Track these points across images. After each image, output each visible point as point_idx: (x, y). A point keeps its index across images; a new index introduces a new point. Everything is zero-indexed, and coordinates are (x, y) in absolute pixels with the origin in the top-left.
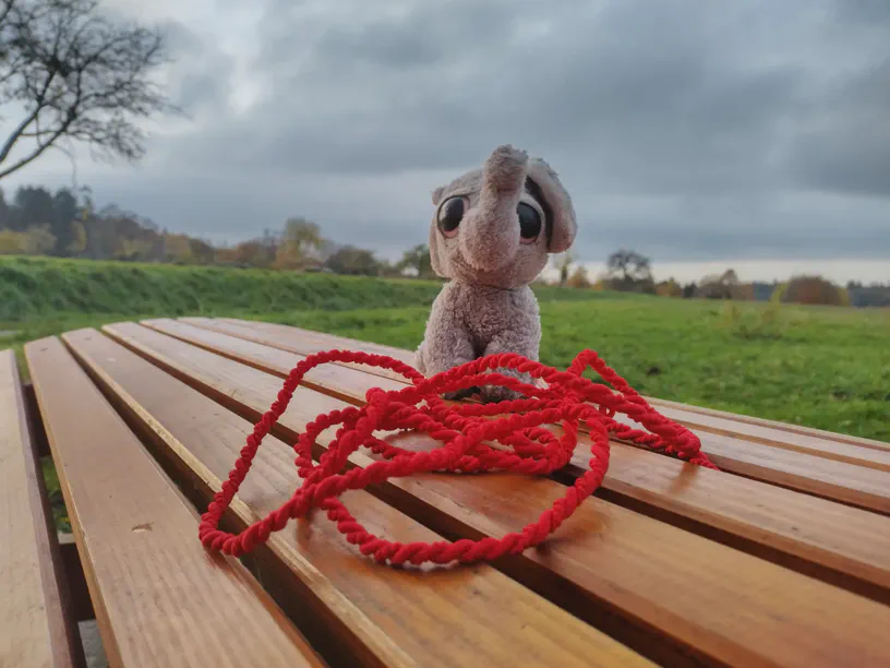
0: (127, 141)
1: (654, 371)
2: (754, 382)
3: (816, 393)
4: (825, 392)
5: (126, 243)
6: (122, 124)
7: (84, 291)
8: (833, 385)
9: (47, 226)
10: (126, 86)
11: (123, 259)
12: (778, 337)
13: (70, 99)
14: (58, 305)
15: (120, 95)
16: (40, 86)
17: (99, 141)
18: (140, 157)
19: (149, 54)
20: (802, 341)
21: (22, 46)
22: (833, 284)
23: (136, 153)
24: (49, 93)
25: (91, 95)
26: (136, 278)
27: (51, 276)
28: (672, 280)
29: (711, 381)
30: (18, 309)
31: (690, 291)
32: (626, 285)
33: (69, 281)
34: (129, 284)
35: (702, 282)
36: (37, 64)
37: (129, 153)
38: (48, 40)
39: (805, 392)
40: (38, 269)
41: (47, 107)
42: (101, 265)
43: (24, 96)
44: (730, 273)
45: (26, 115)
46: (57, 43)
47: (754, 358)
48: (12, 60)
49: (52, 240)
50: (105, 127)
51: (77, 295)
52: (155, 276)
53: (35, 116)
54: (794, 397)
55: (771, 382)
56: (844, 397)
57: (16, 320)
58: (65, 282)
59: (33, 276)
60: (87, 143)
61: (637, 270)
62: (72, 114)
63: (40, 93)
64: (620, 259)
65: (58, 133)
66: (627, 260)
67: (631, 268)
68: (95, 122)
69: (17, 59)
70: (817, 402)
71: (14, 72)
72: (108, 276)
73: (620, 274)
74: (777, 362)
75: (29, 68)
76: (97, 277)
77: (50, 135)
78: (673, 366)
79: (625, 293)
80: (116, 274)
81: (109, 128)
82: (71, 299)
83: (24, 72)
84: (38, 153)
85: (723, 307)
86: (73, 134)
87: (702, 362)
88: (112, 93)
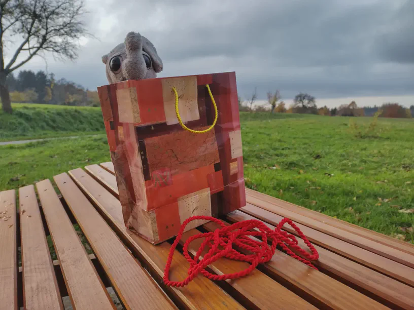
0: (70, 51)
1: (318, 157)
2: (365, 162)
3: (394, 167)
4: (398, 166)
5: (70, 96)
6: (67, 43)
7: (54, 121)
8: (402, 163)
9: (34, 89)
10: (68, 25)
11: (69, 104)
12: (376, 137)
13: (43, 32)
14: (43, 128)
15: (65, 30)
16: (29, 26)
17: (57, 51)
18: (76, 58)
19: (78, 10)
20: (388, 139)
21: (20, 8)
22: (403, 107)
23: (74, 56)
24: (33, 30)
25: (52, 30)
26: (77, 114)
27: (38, 114)
28: (325, 107)
29: (344, 162)
30: (24, 130)
31: (334, 112)
32: (303, 110)
33: (47, 116)
34: (74, 117)
35: (340, 108)
36: (27, 16)
37: (71, 56)
38: (32, 5)
39: (390, 167)
40: (33, 111)
41: (33, 36)
42: (60, 107)
43: (22, 32)
44: (353, 103)
45: (24, 40)
46: (35, 5)
47: (365, 149)
48: (16, 15)
49: (36, 95)
50: (59, 45)
51: (51, 123)
52: (85, 113)
53: (27, 40)
54: (384, 169)
55: (373, 162)
56: (408, 169)
57: (24, 135)
58: (45, 117)
59: (31, 114)
60: (52, 52)
61: (308, 103)
62: (45, 39)
63: (29, 29)
64: (300, 98)
65: (39, 48)
66: (304, 98)
67: (306, 102)
68: (55, 43)
69: (18, 14)
70: (395, 172)
71: (17, 20)
72: (64, 114)
73: (300, 105)
74: (376, 151)
75: (23, 18)
76: (59, 114)
77: (35, 49)
78: (327, 154)
79: (303, 114)
80: (67, 112)
81: (61, 45)
82: (48, 124)
83: (21, 20)
84: (30, 58)
85: (350, 121)
86: (45, 48)
87: (341, 151)
88: (62, 29)
